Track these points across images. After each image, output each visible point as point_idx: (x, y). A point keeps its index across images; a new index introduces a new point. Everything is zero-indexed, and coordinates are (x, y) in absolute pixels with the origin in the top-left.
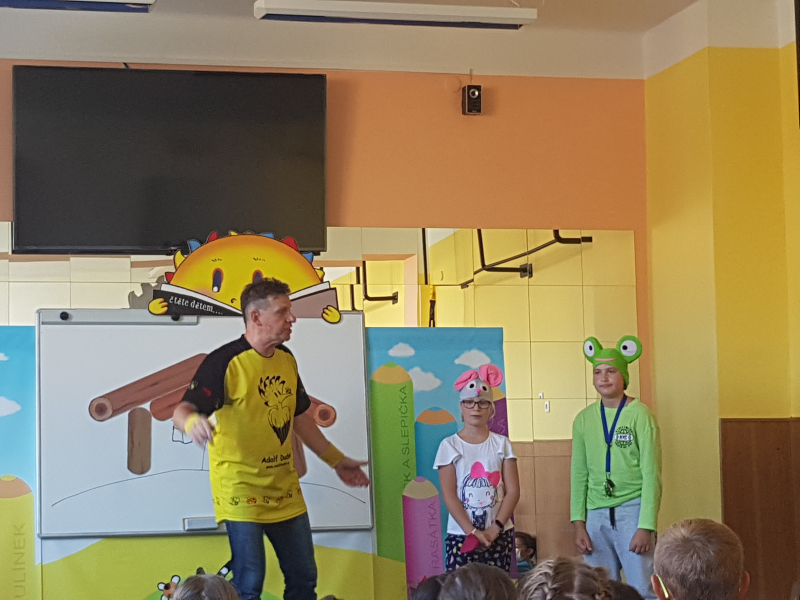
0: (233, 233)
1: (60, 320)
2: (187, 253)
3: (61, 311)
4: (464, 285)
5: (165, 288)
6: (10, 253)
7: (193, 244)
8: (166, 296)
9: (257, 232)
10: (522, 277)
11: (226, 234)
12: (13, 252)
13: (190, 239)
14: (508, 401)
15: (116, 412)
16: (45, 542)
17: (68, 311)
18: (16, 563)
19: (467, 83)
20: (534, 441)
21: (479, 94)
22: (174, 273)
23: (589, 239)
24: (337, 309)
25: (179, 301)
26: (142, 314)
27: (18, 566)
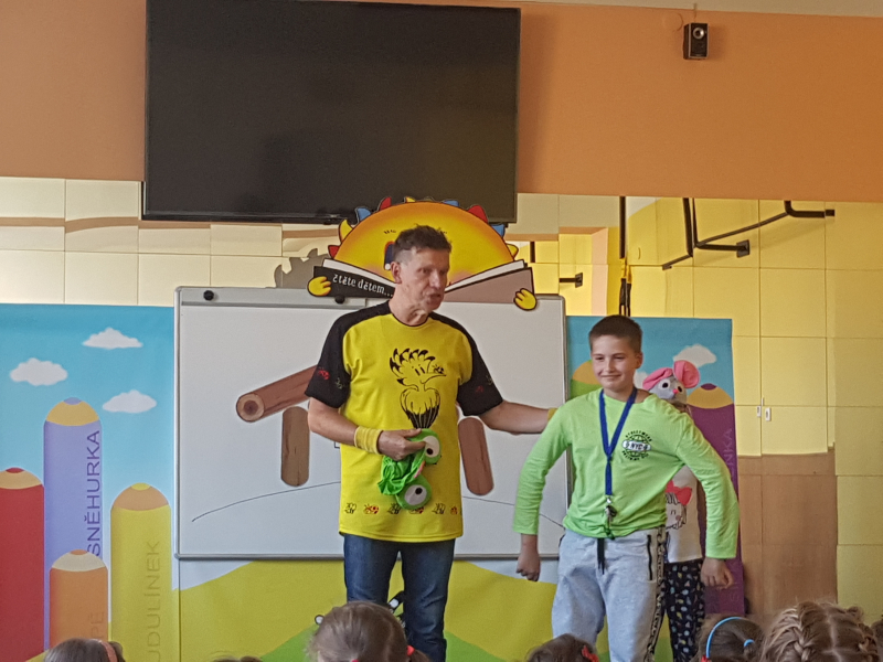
0: (409, 200)
1: (204, 301)
2: (355, 223)
3: (205, 290)
4: (667, 266)
5: (328, 264)
6: (140, 218)
7: (362, 211)
8: (329, 274)
9: (438, 199)
10: (738, 256)
11: (403, 201)
12: (144, 218)
13: (360, 205)
14: (736, 408)
15: (268, 412)
16: (182, 563)
17: (213, 290)
18: (150, 588)
19: (690, 20)
20: (763, 456)
21: (705, 35)
22: (338, 247)
23: (831, 213)
24: (533, 293)
25: (344, 281)
26: (300, 295)
27: (151, 591)
